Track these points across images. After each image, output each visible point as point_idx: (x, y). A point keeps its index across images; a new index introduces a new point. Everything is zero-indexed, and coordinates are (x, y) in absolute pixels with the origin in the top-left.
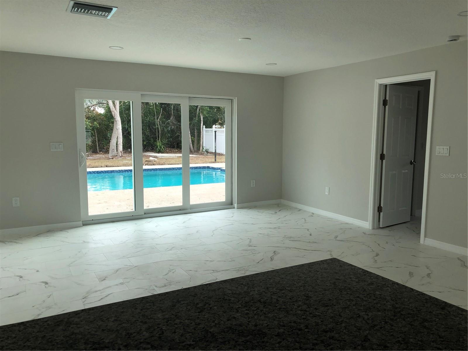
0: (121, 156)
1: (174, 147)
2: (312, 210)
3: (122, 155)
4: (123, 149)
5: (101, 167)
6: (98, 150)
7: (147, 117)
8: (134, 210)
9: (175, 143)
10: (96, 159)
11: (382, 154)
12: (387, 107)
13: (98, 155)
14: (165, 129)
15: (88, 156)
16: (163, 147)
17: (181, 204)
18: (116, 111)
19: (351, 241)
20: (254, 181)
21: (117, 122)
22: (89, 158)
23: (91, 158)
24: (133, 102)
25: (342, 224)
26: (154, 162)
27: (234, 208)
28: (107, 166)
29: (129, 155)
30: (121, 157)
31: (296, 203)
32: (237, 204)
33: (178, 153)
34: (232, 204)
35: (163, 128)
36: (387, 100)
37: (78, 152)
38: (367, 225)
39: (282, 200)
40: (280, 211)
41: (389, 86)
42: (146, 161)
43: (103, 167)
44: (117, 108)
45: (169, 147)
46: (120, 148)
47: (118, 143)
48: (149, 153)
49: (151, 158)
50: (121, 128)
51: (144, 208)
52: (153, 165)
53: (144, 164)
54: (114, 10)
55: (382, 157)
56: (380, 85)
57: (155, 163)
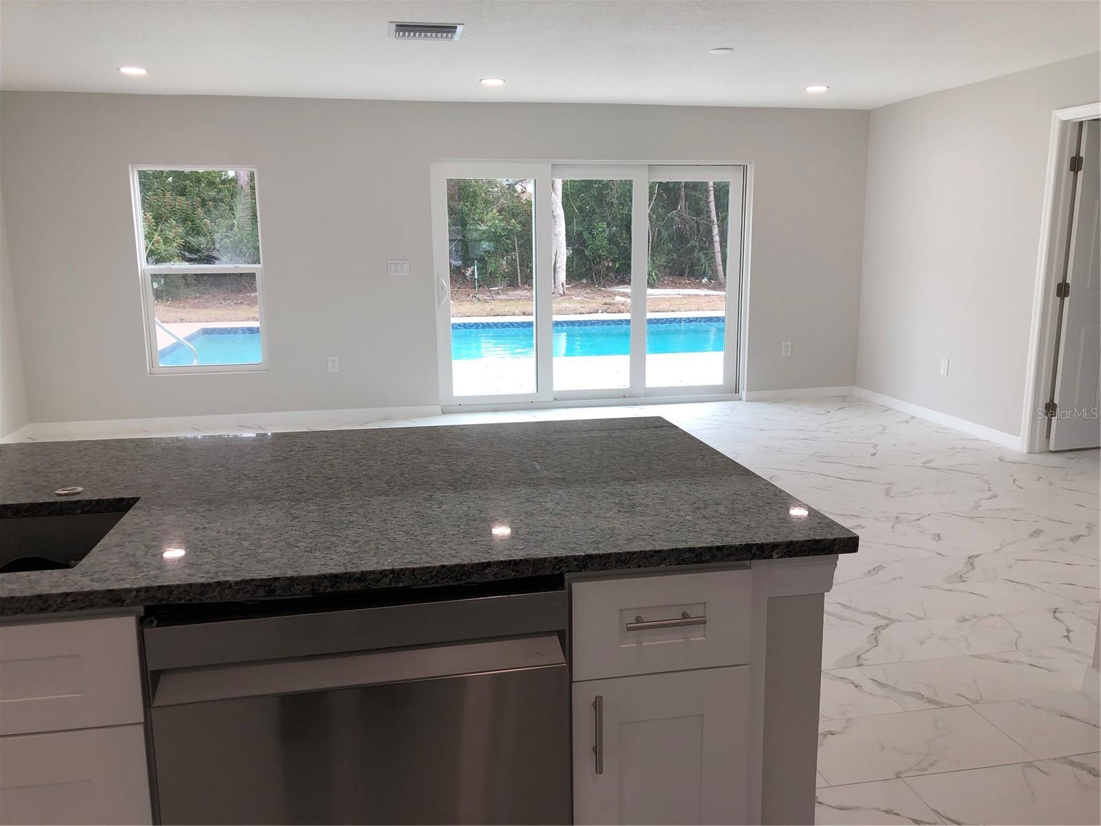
0: (562, 293)
1: (681, 274)
2: (910, 409)
3: (564, 292)
4: (567, 278)
5: (514, 314)
6: (519, 281)
7: (623, 207)
8: (535, 391)
9: (686, 264)
10: (511, 300)
11: (1062, 283)
12: (1080, 173)
13: (518, 292)
14: (663, 231)
15: (498, 293)
16: (656, 274)
17: (628, 386)
18: (556, 195)
19: (952, 470)
20: (790, 343)
21: (557, 218)
22: (499, 297)
23: (504, 297)
24: (535, 180)
25: (964, 439)
26: (621, 307)
27: (741, 400)
28: (524, 314)
29: (581, 293)
30: (561, 295)
31: (883, 393)
32: (747, 391)
33: (688, 288)
34: (737, 391)
35: (659, 230)
36: (1082, 158)
37: (436, 279)
38: (1016, 442)
39: (856, 387)
40: (839, 409)
41: (1087, 124)
42: (604, 304)
43: (517, 315)
44: (557, 188)
45: (671, 274)
46: (560, 277)
47: (558, 265)
48: (623, 288)
49: (618, 299)
50: (564, 233)
51: (554, 390)
52: (619, 312)
53: (600, 311)
54: (460, 29)
55: (1063, 290)
56: (1065, 123)
57: (623, 307)
